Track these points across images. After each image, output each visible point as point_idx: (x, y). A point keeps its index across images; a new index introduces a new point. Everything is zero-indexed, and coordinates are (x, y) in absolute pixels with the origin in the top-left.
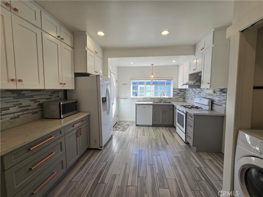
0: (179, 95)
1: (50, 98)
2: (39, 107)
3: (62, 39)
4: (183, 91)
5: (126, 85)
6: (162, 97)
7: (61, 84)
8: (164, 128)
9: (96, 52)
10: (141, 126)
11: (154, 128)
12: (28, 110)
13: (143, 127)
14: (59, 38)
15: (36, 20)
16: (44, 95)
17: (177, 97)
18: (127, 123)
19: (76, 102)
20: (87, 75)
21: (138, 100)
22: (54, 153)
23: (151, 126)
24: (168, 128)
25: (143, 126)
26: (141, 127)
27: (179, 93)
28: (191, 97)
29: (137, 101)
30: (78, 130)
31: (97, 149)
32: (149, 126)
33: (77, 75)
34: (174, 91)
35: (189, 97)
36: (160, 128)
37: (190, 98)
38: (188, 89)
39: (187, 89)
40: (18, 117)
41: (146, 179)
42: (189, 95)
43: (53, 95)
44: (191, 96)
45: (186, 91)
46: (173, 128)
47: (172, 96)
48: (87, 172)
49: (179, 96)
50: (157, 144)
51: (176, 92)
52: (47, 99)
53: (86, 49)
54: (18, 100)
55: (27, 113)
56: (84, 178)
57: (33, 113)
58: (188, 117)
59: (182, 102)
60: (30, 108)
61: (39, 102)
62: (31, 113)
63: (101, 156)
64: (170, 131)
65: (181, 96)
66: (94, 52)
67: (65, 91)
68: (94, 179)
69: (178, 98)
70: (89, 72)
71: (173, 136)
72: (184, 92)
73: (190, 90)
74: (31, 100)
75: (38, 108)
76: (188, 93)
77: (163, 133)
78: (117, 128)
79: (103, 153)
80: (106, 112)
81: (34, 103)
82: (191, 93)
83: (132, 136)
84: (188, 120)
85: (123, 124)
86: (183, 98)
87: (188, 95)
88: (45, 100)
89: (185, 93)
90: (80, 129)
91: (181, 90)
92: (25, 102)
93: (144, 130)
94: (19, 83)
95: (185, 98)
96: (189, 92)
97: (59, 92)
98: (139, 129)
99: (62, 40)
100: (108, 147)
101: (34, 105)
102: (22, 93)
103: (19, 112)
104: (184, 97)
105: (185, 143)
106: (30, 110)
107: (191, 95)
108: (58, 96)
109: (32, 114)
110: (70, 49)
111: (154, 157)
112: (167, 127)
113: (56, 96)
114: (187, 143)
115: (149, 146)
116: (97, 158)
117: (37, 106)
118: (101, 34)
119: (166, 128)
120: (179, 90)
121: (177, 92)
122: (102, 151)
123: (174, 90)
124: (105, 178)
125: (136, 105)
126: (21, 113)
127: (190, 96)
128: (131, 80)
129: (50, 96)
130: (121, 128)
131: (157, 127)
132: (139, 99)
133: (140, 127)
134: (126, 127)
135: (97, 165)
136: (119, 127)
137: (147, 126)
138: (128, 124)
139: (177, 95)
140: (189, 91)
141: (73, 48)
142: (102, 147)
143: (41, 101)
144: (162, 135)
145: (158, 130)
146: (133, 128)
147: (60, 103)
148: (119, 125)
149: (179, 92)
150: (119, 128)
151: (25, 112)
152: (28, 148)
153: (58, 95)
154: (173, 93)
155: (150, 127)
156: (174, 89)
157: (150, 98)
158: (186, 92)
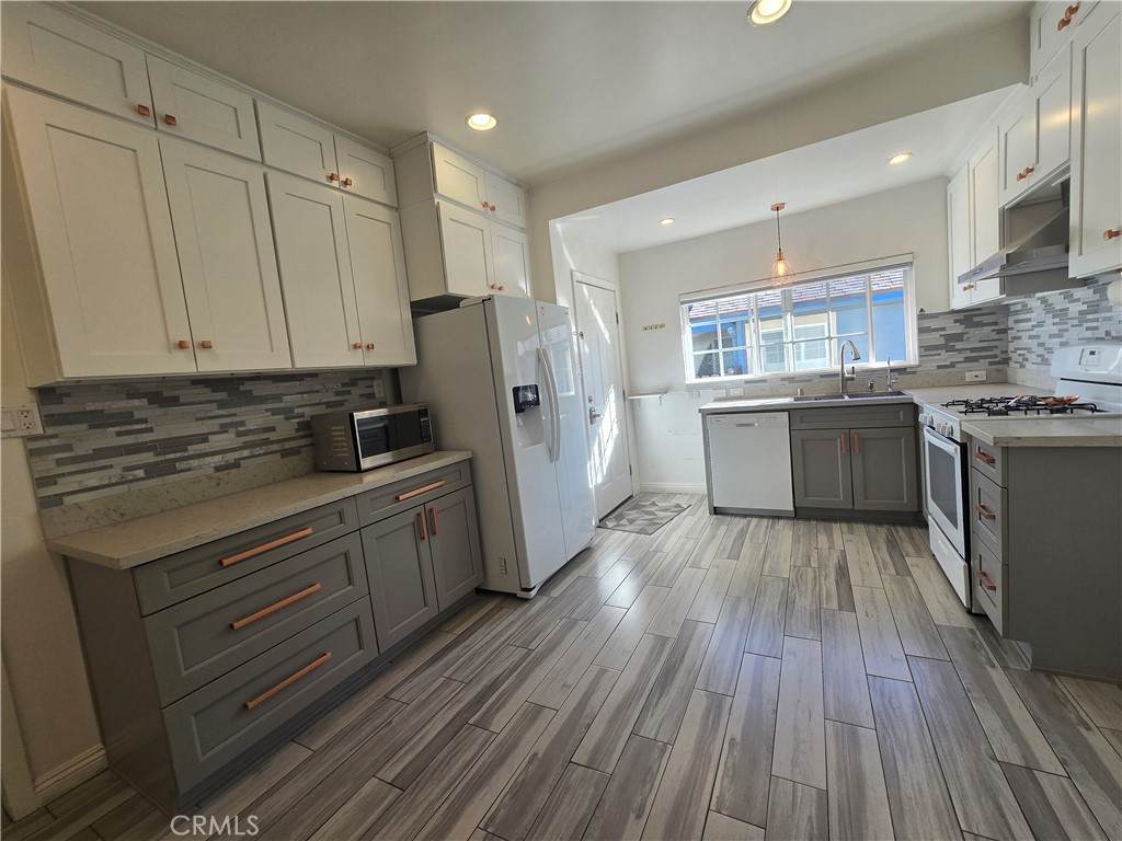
0: (959, 345)
1: (341, 403)
2: (301, 433)
3: (346, 183)
4: (985, 319)
5: (659, 330)
6: (848, 367)
7: (355, 347)
8: (860, 528)
9: (485, 205)
10: (736, 515)
11: (802, 526)
12: (267, 442)
13: (744, 521)
14: (335, 184)
15: (240, 137)
16: (318, 392)
17: (946, 357)
18: (675, 501)
19: (423, 412)
20: (449, 303)
21: (722, 393)
22: (318, 586)
23: (789, 518)
24: (882, 532)
25: (746, 516)
26: (737, 519)
27: (959, 337)
28: (1041, 351)
29: (716, 400)
30: (419, 515)
31: (513, 596)
32: (779, 518)
33: (421, 309)
34: (921, 331)
35: (1029, 350)
36: (836, 527)
37: (1032, 358)
38: (1019, 307)
39: (1012, 308)
40: (236, 464)
41: (663, 751)
42: (1031, 337)
43: (349, 393)
44: (1040, 345)
45: (1011, 319)
46: (916, 531)
47: (911, 357)
48: (446, 674)
49: (960, 351)
50: (787, 604)
51: (936, 335)
52: (329, 405)
53: (436, 200)
54: (232, 411)
55: (264, 454)
56: (429, 697)
57: (285, 453)
58: (977, 462)
59: (982, 383)
60: (272, 436)
61: (302, 415)
62: (279, 455)
63: (519, 623)
64: (893, 545)
65: (973, 350)
66: (481, 208)
67: (395, 373)
68: (461, 705)
69: (952, 365)
70: (454, 289)
71: (903, 571)
72: (996, 324)
73: (1030, 310)
74: (275, 412)
75: (302, 437)
76: (1022, 326)
77: (843, 552)
78: (624, 522)
79: (530, 613)
80: (541, 449)
81: (287, 419)
82: (1040, 324)
83: (676, 556)
84: (977, 481)
85: (654, 504)
86: (990, 363)
87: (1025, 342)
88: (322, 410)
89: (1005, 331)
90: (431, 510)
91: (975, 319)
92: (254, 418)
93: (742, 533)
94: (201, 354)
95: (1006, 361)
96: (1029, 320)
97: (372, 378)
98: (723, 528)
99: (348, 188)
100: (556, 592)
101: (286, 428)
102: (242, 388)
103: (240, 448)
104: (996, 356)
105: (969, 612)
106: (273, 442)
107: (1038, 337)
108: (372, 396)
109: (283, 456)
110: (383, 214)
111: (749, 662)
112: (879, 523)
113: (361, 396)
114: (980, 617)
115: (743, 609)
116: (499, 628)
117: (297, 430)
118: (482, 122)
119: (872, 528)
120: (961, 316)
121: (944, 329)
122: (527, 605)
123: (927, 323)
124: (498, 710)
125: (706, 414)
126: (246, 453)
127: (1033, 344)
128: (683, 303)
129: (337, 394)
130: (638, 522)
131: (821, 525)
132: (727, 389)
133: (729, 518)
134: (662, 519)
135: (491, 655)
136: (633, 514)
137: (769, 517)
138: (678, 506)
139: (952, 349)
140: (1028, 316)
141: (397, 209)
142: (531, 590)
143: (308, 412)
144: (836, 561)
145: (822, 539)
146: (692, 523)
147: (352, 416)
148: (637, 507)
149: (958, 329)
150: (631, 522)
151: (258, 451)
152: (218, 558)
153: (369, 391)
154: (919, 340)
155: (782, 522)
156: (922, 316)
157: (782, 379)
158: (1011, 324)
